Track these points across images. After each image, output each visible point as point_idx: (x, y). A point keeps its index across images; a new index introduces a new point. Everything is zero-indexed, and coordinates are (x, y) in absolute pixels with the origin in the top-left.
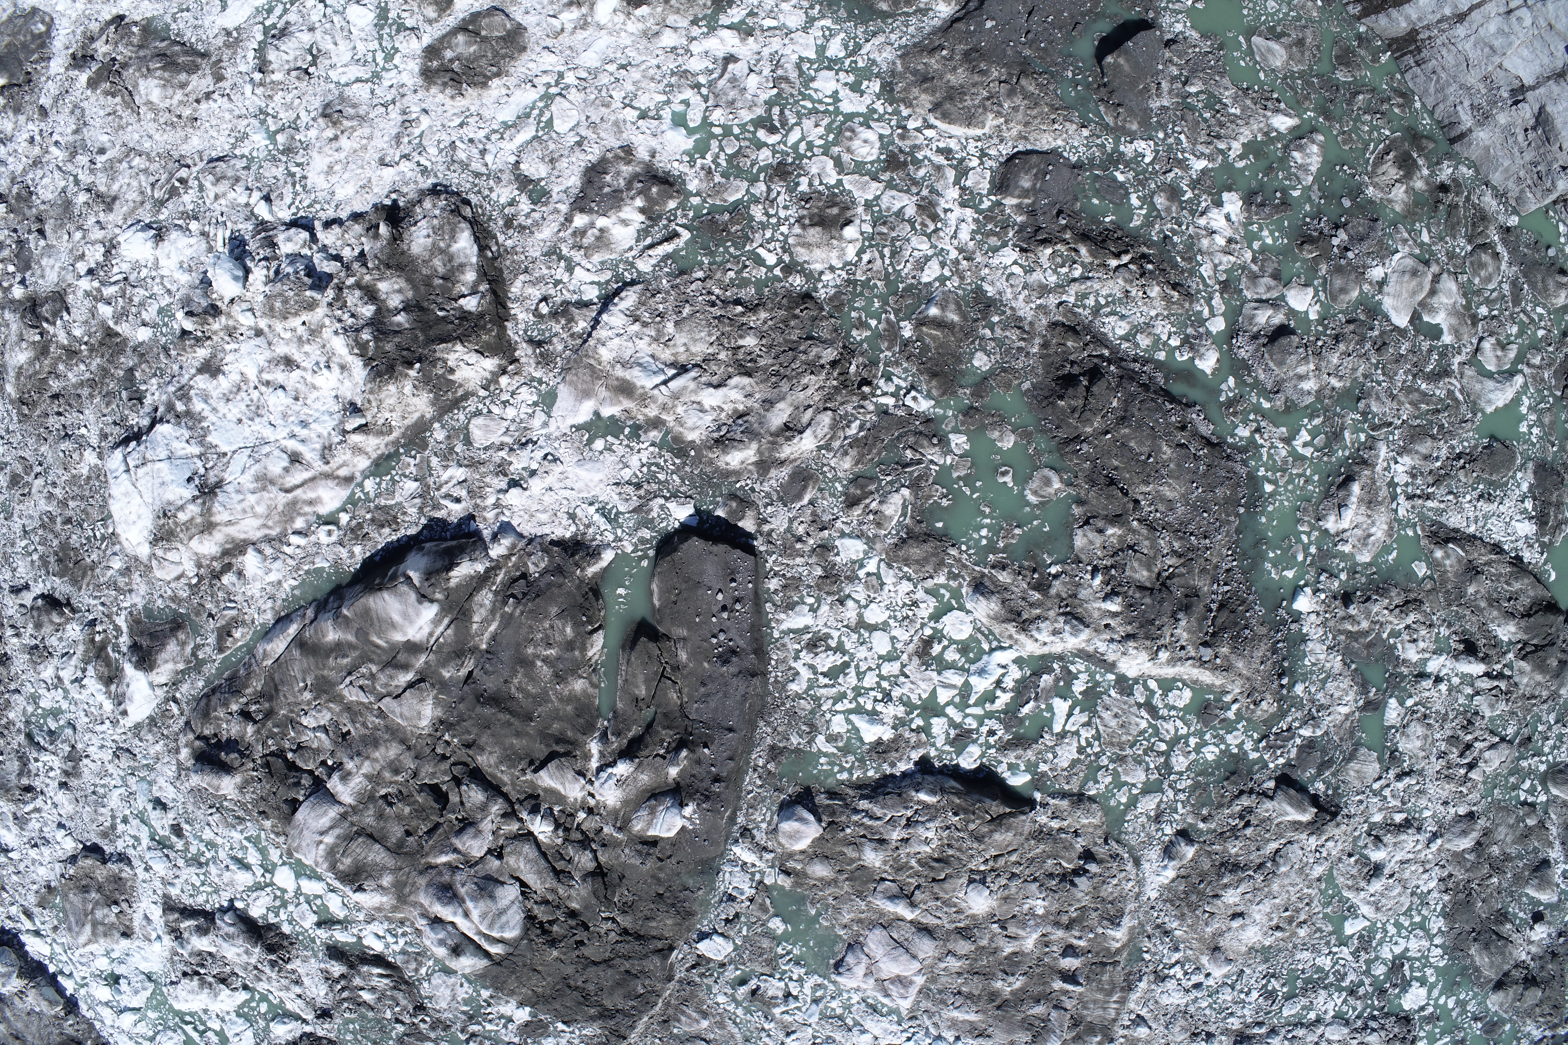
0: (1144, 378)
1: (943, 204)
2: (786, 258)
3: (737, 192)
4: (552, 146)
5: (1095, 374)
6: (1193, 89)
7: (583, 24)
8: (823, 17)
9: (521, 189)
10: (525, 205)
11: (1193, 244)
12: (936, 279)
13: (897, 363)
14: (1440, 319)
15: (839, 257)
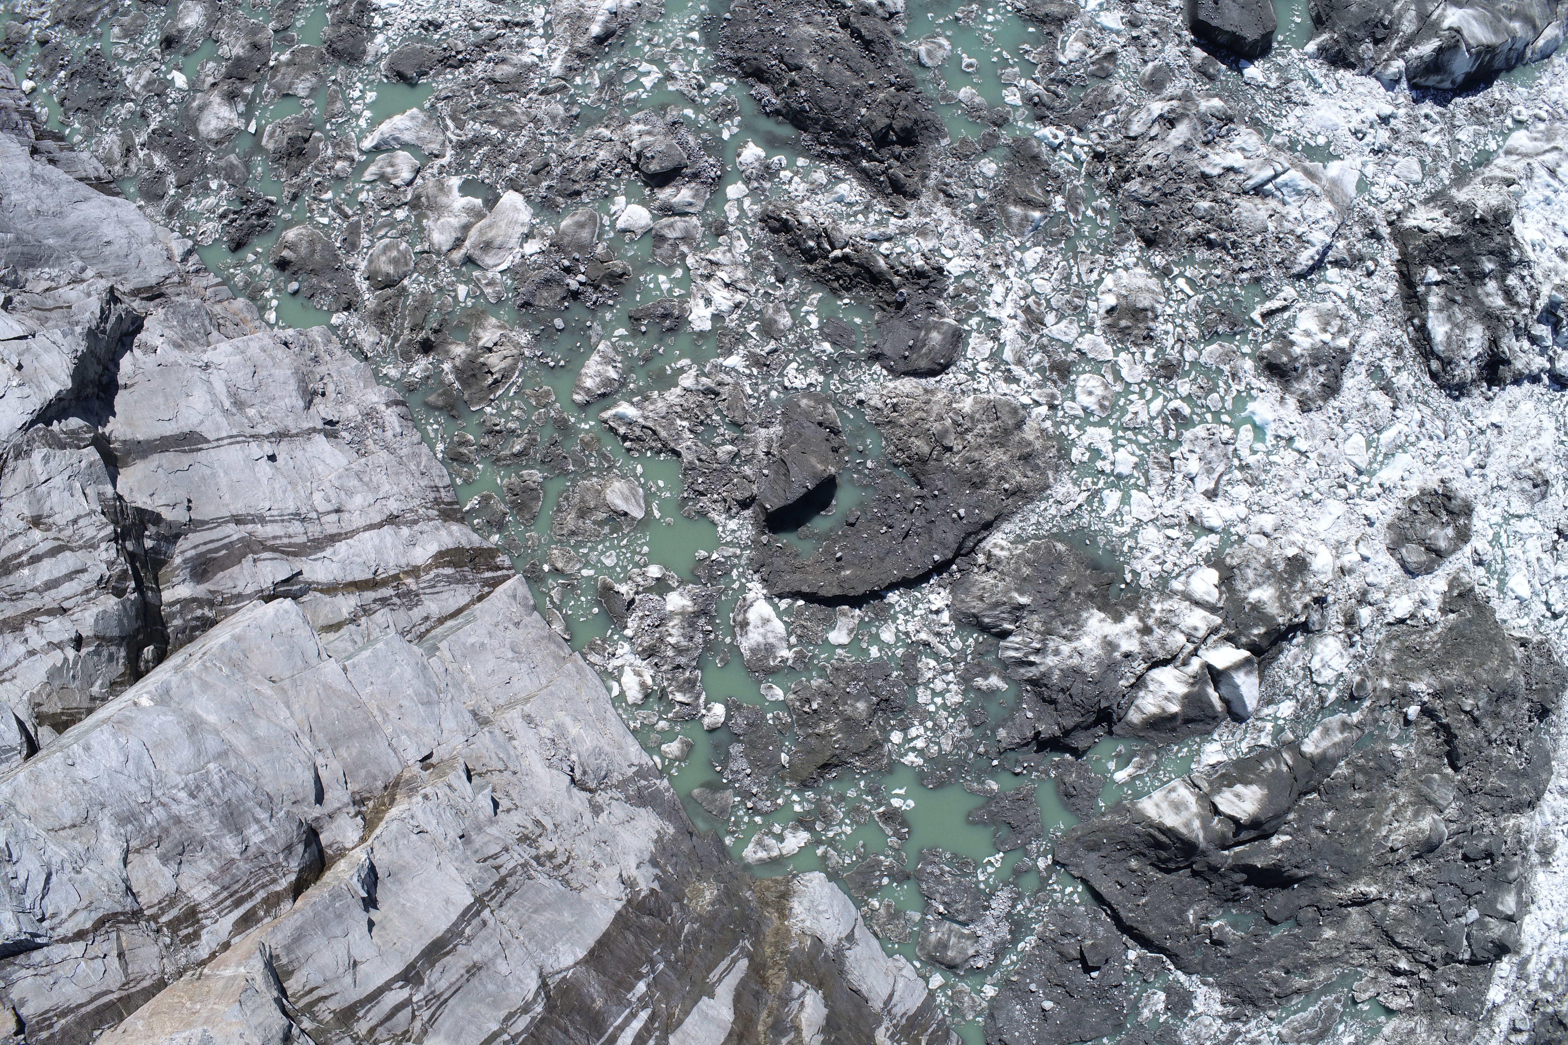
0: (825, 138)
1: (1018, 324)
2: (1167, 283)
3: (1211, 352)
4: (1367, 419)
5: (881, 140)
6: (729, 447)
7: (1339, 547)
8: (1121, 537)
9: (1390, 382)
10: (1388, 365)
11: (753, 274)
12: (1029, 249)
13: (1069, 173)
14: (459, 202)
15: (1120, 278)
